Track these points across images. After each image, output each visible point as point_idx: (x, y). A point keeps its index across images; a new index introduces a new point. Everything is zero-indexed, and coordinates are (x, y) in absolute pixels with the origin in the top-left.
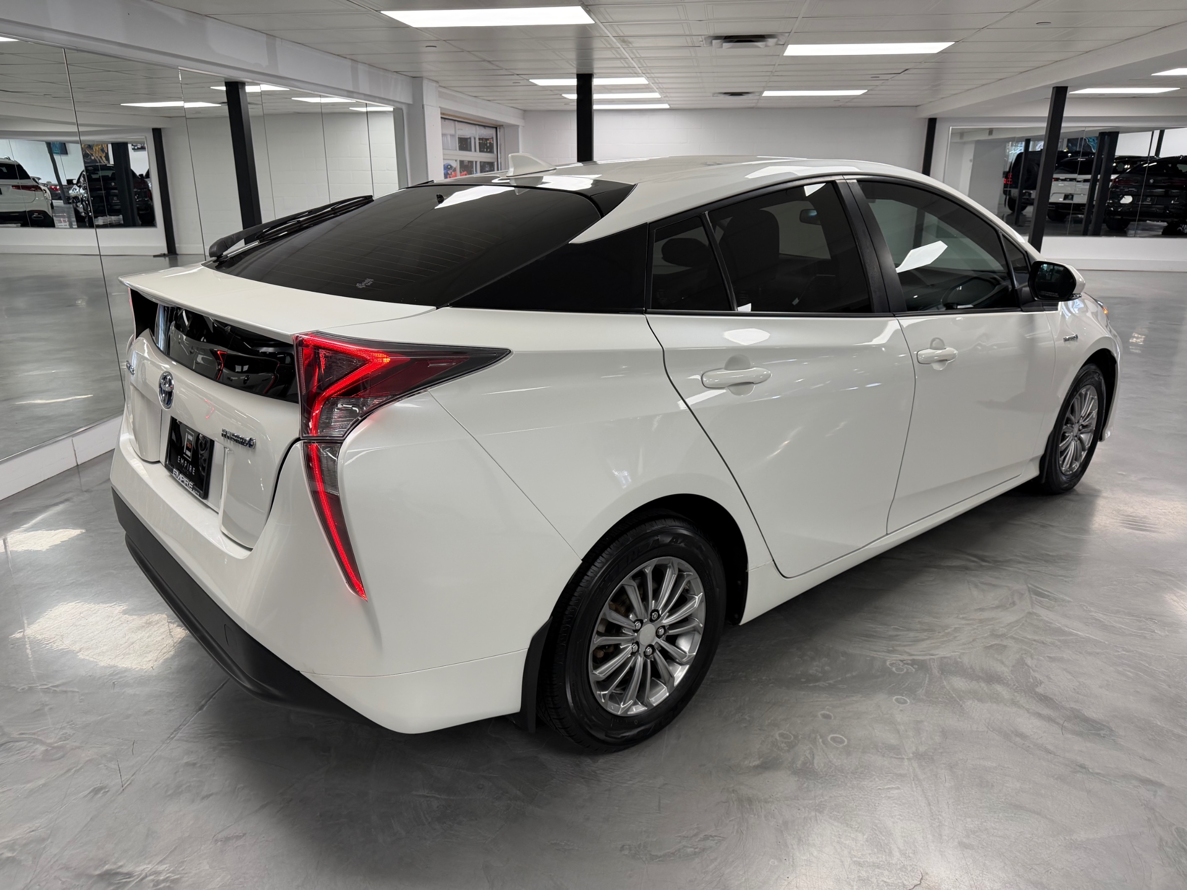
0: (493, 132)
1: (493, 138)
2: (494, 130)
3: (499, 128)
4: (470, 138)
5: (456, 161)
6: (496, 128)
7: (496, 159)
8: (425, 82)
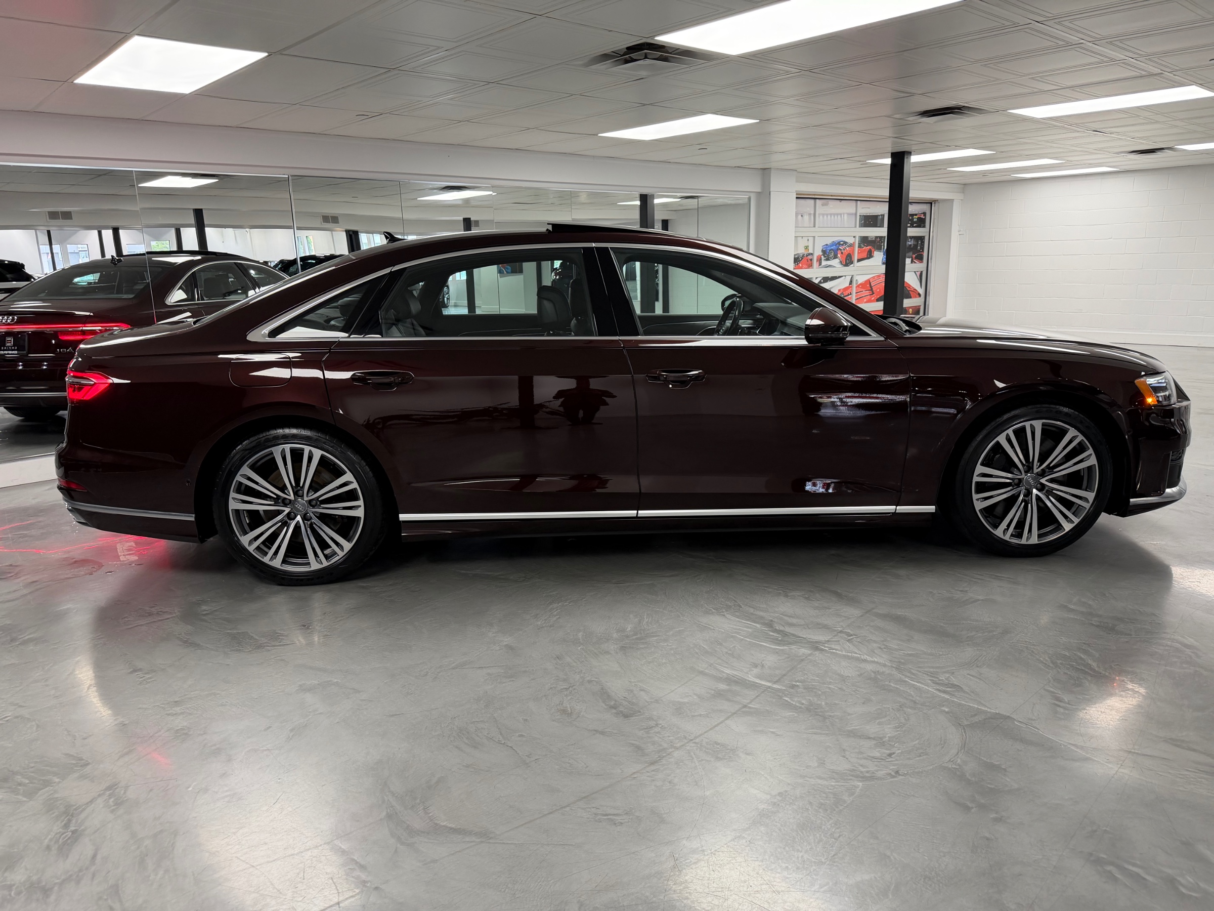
0: (925, 208)
1: (924, 214)
2: (930, 204)
3: (935, 203)
4: (883, 216)
5: (854, 237)
6: (931, 203)
7: (928, 233)
8: (773, 171)
